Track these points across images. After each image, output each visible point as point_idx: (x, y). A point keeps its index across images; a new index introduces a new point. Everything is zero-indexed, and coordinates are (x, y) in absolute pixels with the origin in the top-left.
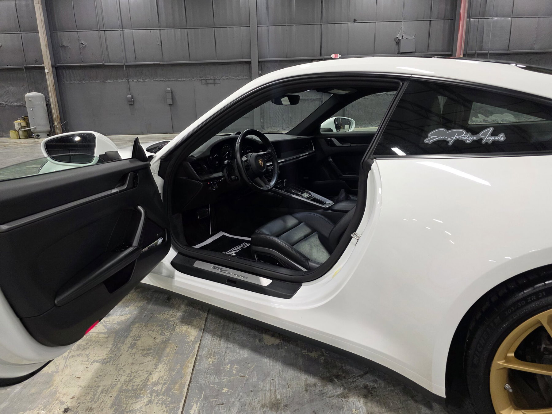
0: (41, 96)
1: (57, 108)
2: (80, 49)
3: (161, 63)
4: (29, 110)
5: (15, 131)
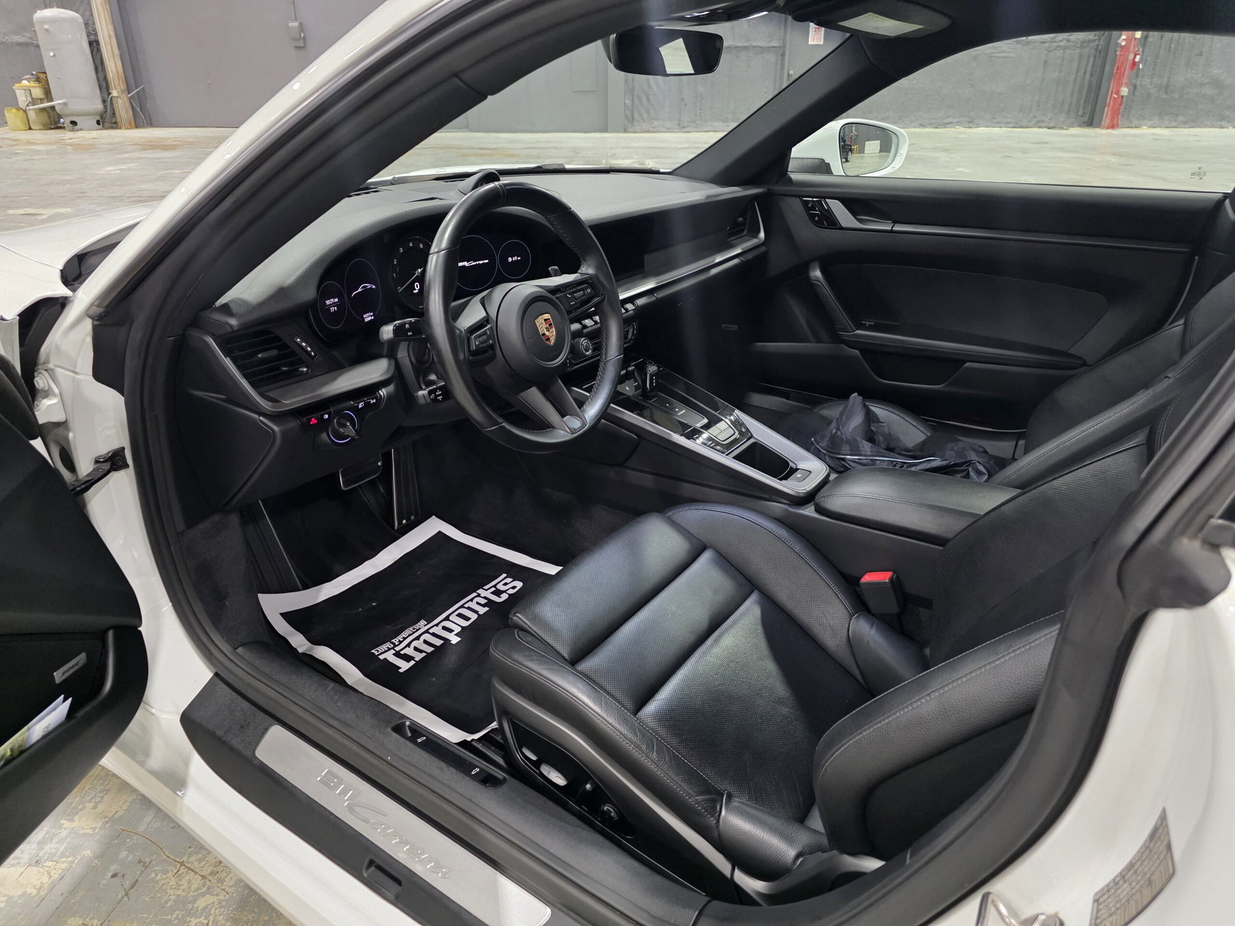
0: (71, 21)
1: (117, 51)
4: (48, 54)
5: (19, 109)
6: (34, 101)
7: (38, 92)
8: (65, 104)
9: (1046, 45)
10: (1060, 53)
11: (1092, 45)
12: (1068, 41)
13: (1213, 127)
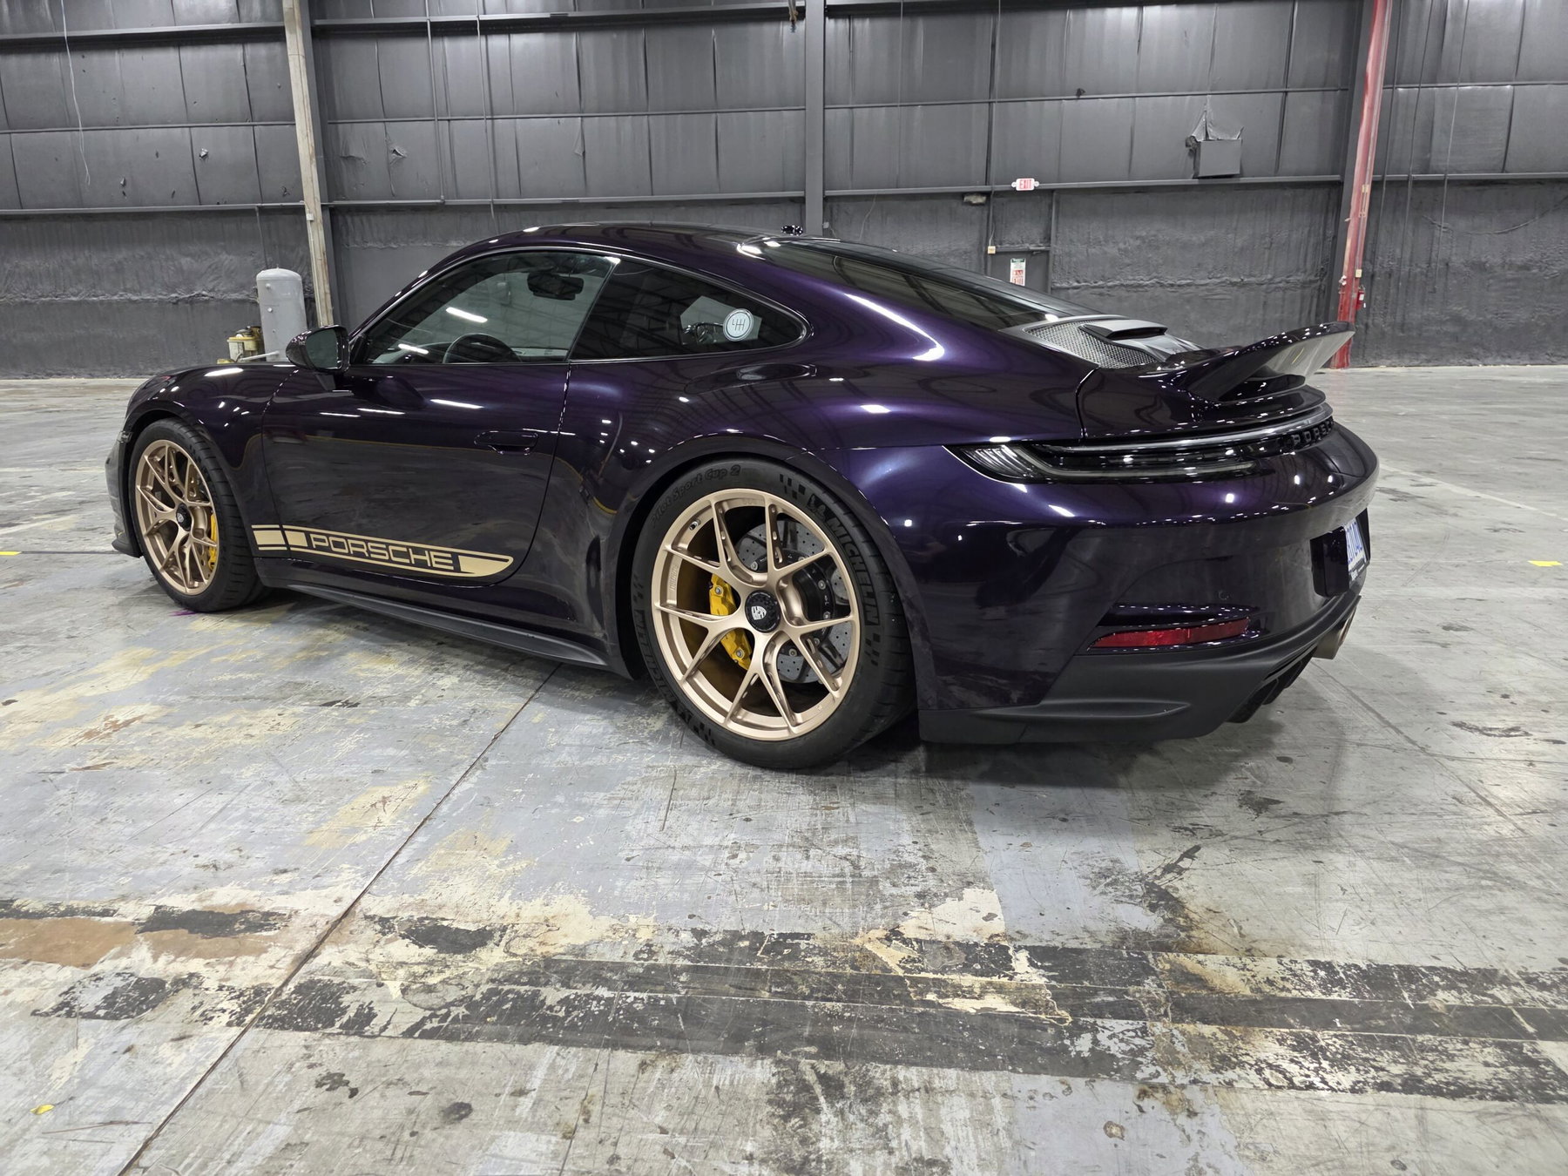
1: (330, 307)
2: (389, 164)
3: (582, 199)
4: (265, 311)
5: (230, 360)
6: (245, 354)
7: (250, 345)
9: (1264, 286)
10: (1279, 294)
11: (1313, 285)
12: (1288, 282)
13: (1460, 364)
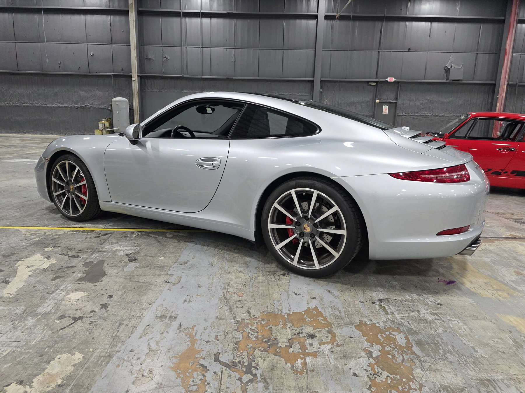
0: (125, 101)
2: (163, 61)
3: (234, 78)
4: (116, 112)
5: (100, 130)
6: (105, 128)
7: (107, 125)
8: (119, 129)
